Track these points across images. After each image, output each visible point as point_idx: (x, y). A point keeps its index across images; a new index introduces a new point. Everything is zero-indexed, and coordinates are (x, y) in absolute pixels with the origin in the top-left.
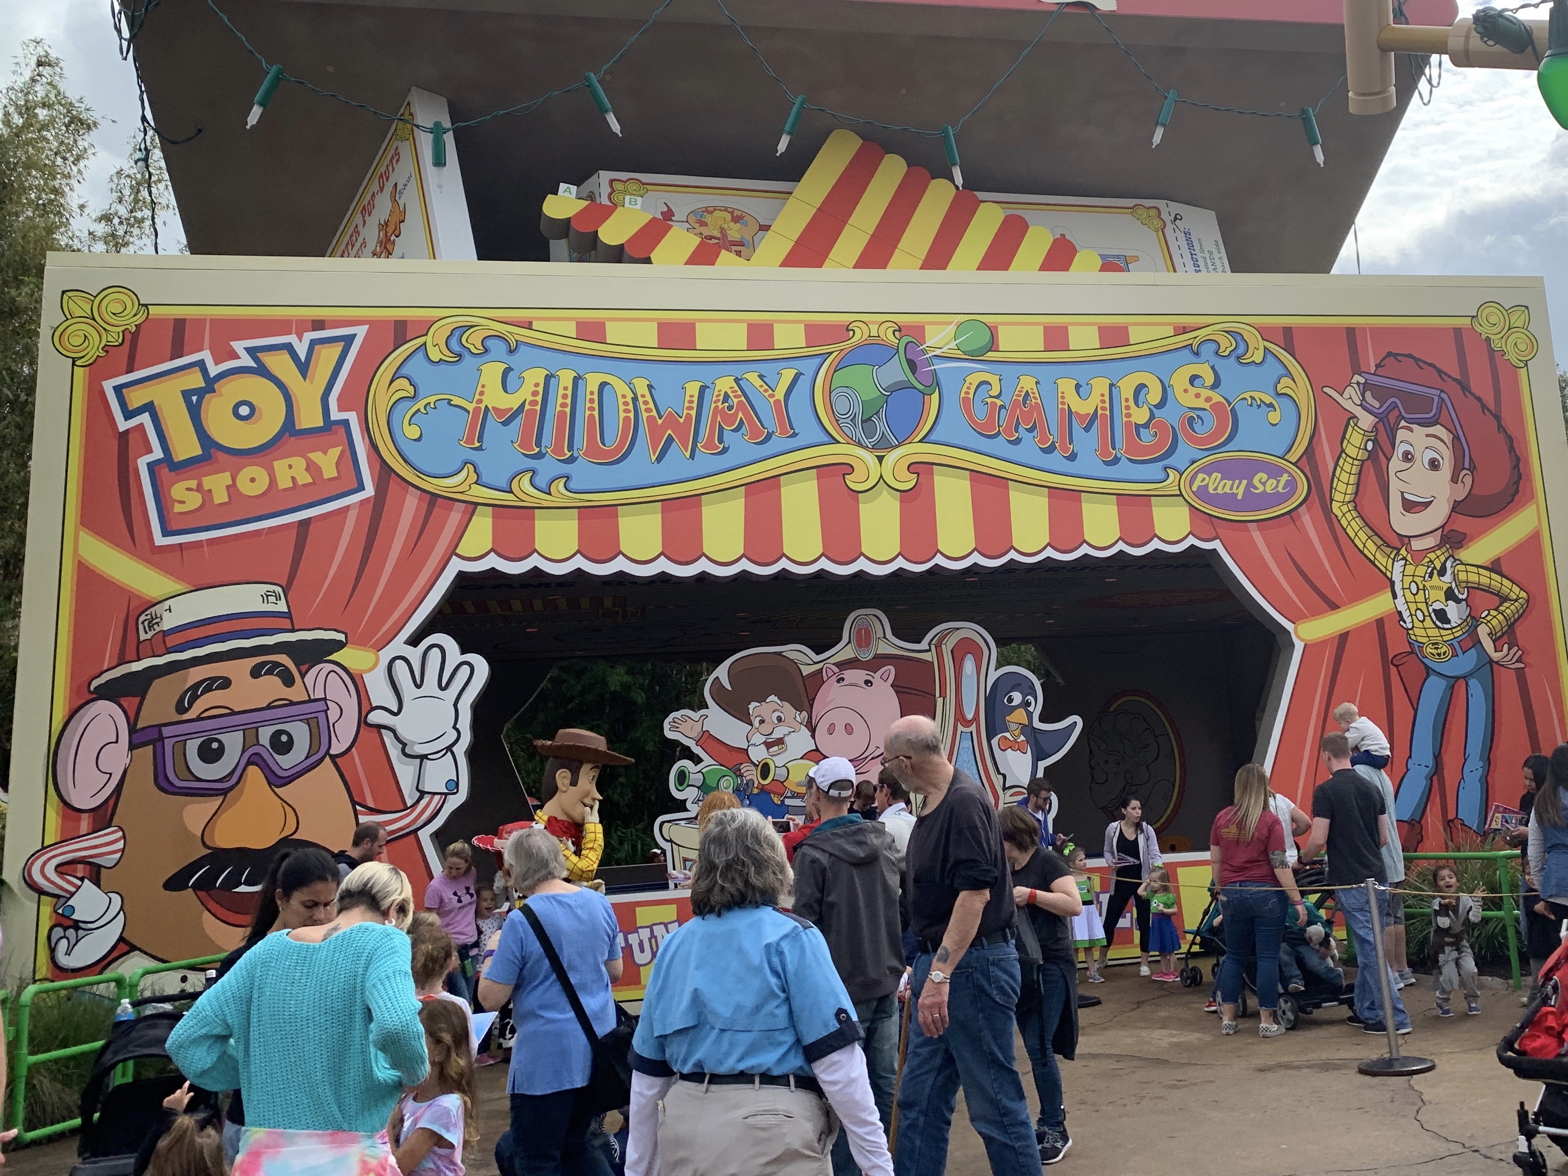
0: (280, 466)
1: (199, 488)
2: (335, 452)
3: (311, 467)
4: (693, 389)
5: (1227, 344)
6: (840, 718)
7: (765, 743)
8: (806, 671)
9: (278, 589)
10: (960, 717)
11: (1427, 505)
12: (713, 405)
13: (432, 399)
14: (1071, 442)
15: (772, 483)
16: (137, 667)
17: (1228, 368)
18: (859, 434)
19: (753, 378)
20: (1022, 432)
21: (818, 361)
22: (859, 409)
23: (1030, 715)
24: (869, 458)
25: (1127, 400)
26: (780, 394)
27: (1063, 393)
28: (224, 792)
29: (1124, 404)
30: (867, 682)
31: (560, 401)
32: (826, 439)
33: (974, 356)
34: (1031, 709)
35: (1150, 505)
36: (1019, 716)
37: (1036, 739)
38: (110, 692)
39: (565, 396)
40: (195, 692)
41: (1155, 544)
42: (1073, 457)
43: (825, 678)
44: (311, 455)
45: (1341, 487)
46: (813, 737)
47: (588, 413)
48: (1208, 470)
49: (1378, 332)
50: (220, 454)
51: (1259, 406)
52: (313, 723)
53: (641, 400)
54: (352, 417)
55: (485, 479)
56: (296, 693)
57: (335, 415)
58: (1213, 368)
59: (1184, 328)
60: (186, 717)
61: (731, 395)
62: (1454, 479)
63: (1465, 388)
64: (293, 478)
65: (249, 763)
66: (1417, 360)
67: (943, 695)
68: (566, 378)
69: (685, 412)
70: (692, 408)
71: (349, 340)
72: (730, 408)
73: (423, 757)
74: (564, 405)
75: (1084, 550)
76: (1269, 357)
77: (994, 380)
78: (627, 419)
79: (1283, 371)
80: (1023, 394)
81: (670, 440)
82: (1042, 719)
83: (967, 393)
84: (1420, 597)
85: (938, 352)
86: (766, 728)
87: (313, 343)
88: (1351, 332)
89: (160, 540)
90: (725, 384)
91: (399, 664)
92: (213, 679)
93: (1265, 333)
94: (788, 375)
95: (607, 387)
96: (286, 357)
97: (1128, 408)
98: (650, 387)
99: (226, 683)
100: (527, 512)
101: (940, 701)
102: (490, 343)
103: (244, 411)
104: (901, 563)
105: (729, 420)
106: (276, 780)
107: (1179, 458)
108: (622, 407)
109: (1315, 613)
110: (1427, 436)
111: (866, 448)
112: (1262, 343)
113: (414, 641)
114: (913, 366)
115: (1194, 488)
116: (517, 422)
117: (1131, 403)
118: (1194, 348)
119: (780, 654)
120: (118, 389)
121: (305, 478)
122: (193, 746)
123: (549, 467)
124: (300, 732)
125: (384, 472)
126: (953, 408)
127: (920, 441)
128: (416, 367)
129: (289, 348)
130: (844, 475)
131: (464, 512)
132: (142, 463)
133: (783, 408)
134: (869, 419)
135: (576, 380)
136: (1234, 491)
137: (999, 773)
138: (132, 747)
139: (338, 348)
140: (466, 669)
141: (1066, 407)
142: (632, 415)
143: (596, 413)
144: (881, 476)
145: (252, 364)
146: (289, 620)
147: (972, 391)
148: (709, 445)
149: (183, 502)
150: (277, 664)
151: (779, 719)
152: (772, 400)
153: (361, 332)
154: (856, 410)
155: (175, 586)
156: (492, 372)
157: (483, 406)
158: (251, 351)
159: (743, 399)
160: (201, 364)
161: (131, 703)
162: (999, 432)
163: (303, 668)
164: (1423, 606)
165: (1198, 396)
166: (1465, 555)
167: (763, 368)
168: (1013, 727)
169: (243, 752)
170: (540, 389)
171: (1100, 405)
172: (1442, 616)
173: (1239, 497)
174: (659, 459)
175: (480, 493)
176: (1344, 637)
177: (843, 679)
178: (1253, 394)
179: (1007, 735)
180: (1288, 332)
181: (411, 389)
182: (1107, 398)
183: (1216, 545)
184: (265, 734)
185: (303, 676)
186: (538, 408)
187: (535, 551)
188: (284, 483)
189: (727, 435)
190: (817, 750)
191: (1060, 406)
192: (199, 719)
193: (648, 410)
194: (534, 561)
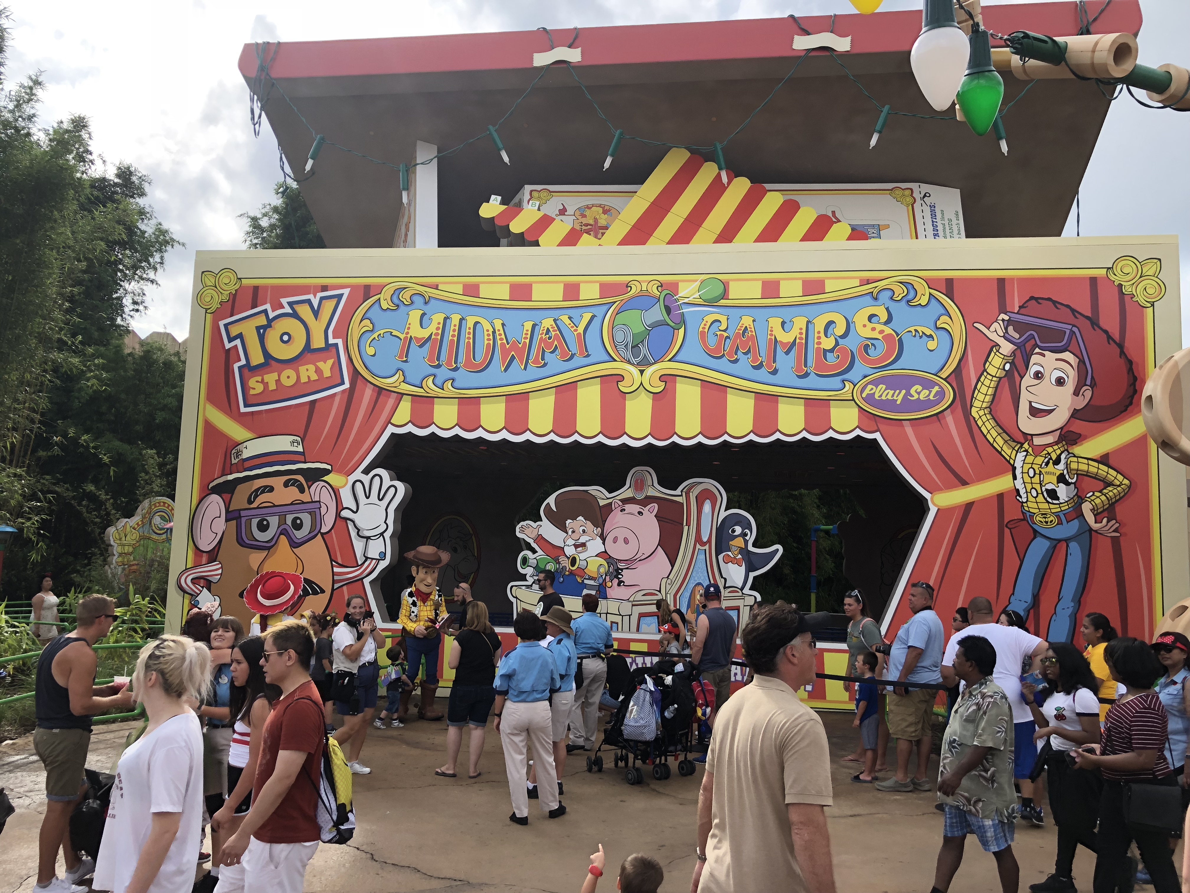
0: (302, 369)
1: (262, 381)
2: (330, 362)
3: (318, 371)
4: (528, 326)
5: (900, 291)
6: (622, 534)
7: (574, 545)
8: (602, 503)
9: (299, 439)
10: (698, 539)
11: (1050, 412)
12: (540, 336)
13: (382, 332)
14: (774, 361)
15: (572, 386)
16: (230, 477)
17: (900, 310)
18: (629, 355)
19: (565, 319)
20: (740, 354)
21: (607, 307)
22: (630, 339)
23: (746, 542)
24: (635, 371)
25: (819, 332)
26: (581, 330)
27: (772, 328)
28: (269, 548)
29: (816, 335)
30: (640, 513)
31: (451, 333)
32: (607, 358)
33: (711, 303)
34: (747, 538)
35: (829, 407)
36: (739, 542)
37: (749, 558)
38: (218, 490)
39: (454, 331)
40: (257, 493)
41: (830, 434)
42: (775, 372)
43: (613, 508)
44: (318, 364)
45: (980, 397)
46: (604, 544)
47: (467, 340)
48: (876, 383)
49: (1024, 282)
50: (273, 363)
51: (921, 337)
52: (313, 514)
53: (497, 333)
54: (340, 342)
55: (408, 380)
56: (305, 497)
57: (331, 341)
58: (887, 309)
59: (868, 280)
60: (252, 506)
61: (551, 330)
62: (1076, 393)
63: (1094, 322)
64: (309, 377)
65: (281, 534)
66: (1055, 302)
67: (688, 524)
68: (455, 319)
69: (523, 340)
70: (527, 338)
71: (340, 296)
72: (550, 338)
73: (368, 538)
74: (453, 336)
75: (777, 436)
76: (933, 301)
77: (723, 319)
78: (489, 344)
79: (943, 311)
80: (743, 329)
81: (513, 358)
82: (755, 545)
83: (704, 328)
84: (1036, 479)
85: (686, 300)
86: (576, 536)
87: (322, 299)
88: (1001, 282)
89: (243, 409)
90: (548, 323)
91: (358, 484)
92: (266, 487)
93: (930, 283)
94: (587, 317)
95: (478, 325)
96: (307, 307)
97: (819, 338)
98: (503, 325)
99: (271, 489)
100: (430, 399)
101: (686, 528)
102: (415, 298)
103: (286, 338)
104: (650, 440)
105: (548, 346)
106: (295, 544)
107: (854, 375)
108: (486, 337)
109: (949, 487)
110: (1056, 360)
111: (633, 364)
112: (928, 291)
113: (366, 472)
114: (668, 310)
115: (864, 395)
116: (428, 345)
117: (822, 335)
118: (875, 294)
119: (586, 491)
120: (226, 326)
121: (314, 377)
122: (255, 522)
123: (443, 373)
124: (306, 519)
125: (355, 374)
126: (693, 339)
127: (670, 360)
128: (375, 313)
129: (309, 302)
130: (618, 382)
131: (396, 399)
132: (236, 366)
133: (582, 339)
134: (637, 345)
135: (461, 320)
136: (895, 398)
137: (722, 577)
138: (227, 520)
139: (333, 302)
140: (392, 490)
141: (773, 337)
142: (491, 342)
143: (471, 341)
144: (641, 383)
145: (291, 311)
146: (303, 456)
147: (707, 327)
148: (536, 362)
149: (254, 389)
150: (297, 481)
151: (584, 531)
152: (575, 333)
153: (346, 292)
154: (629, 339)
155: (248, 435)
156: (415, 315)
157: (409, 336)
158: (290, 304)
159: (558, 332)
160: (265, 311)
161: (227, 496)
162: (723, 355)
163: (310, 483)
164: (1038, 487)
165: (873, 329)
166: (1077, 450)
167: (571, 312)
168: (734, 549)
169: (278, 528)
170: (441, 326)
171: (798, 336)
172: (1053, 494)
173: (898, 402)
174: (506, 370)
175: (405, 388)
176: (969, 506)
177: (624, 510)
178: (916, 328)
179: (730, 553)
180: (949, 282)
181: (371, 326)
182: (804, 331)
183: (877, 436)
184: (289, 518)
185: (309, 488)
186: (439, 337)
187: (434, 423)
188: (304, 379)
189: (547, 355)
190: (606, 552)
191: (769, 337)
192: (258, 508)
193: (501, 339)
194: (432, 429)
